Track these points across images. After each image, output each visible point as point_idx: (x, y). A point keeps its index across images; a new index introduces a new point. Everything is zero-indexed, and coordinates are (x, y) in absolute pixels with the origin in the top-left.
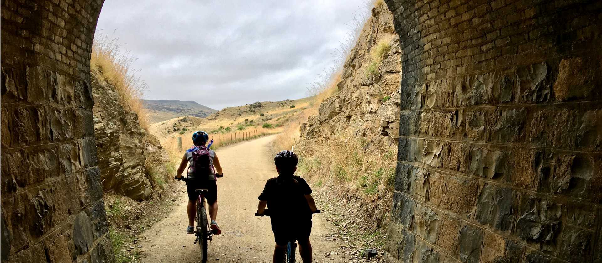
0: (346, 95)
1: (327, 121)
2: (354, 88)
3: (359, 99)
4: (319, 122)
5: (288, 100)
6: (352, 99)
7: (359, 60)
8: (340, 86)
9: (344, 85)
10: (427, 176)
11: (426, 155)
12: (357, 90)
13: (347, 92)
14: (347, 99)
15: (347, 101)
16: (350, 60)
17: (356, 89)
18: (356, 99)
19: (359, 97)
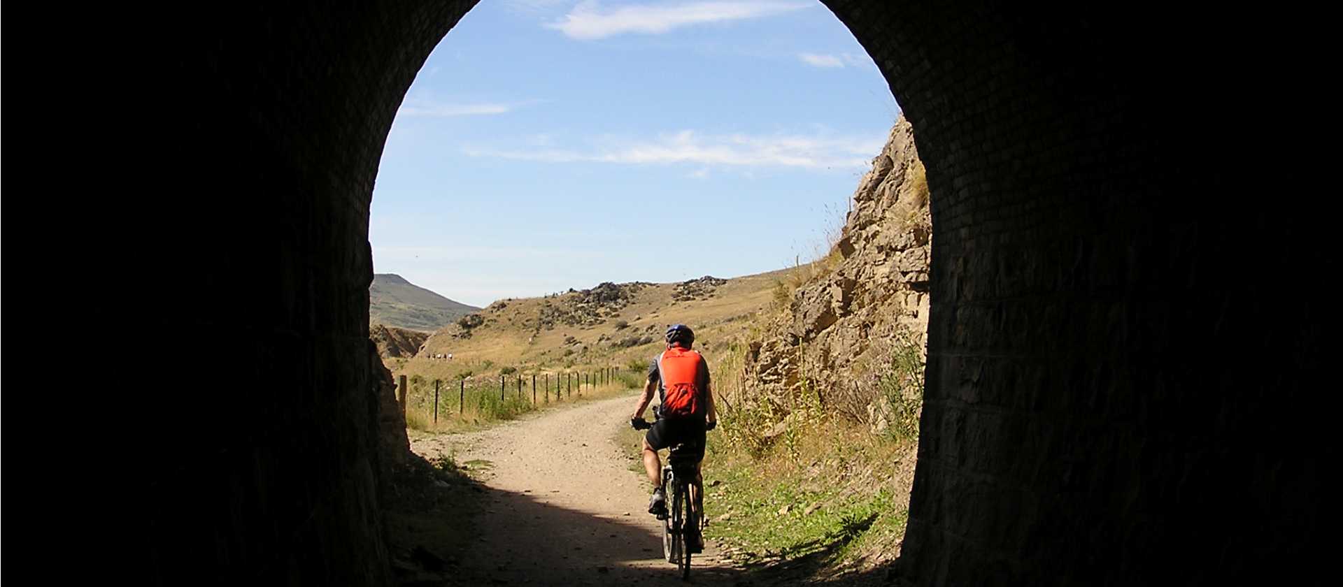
0: (859, 271)
1: (812, 335)
2: (879, 253)
3: (891, 281)
4: (790, 339)
5: (710, 279)
6: (874, 282)
7: (892, 185)
8: (845, 247)
9: (856, 246)
10: (962, 420)
11: (962, 384)
12: (885, 260)
13: (863, 262)
14: (862, 280)
15: (861, 286)
16: (870, 185)
17: (884, 257)
18: (885, 280)
19: (891, 278)
